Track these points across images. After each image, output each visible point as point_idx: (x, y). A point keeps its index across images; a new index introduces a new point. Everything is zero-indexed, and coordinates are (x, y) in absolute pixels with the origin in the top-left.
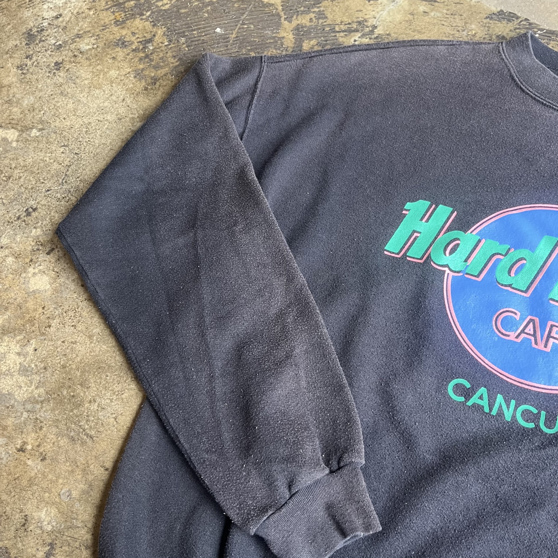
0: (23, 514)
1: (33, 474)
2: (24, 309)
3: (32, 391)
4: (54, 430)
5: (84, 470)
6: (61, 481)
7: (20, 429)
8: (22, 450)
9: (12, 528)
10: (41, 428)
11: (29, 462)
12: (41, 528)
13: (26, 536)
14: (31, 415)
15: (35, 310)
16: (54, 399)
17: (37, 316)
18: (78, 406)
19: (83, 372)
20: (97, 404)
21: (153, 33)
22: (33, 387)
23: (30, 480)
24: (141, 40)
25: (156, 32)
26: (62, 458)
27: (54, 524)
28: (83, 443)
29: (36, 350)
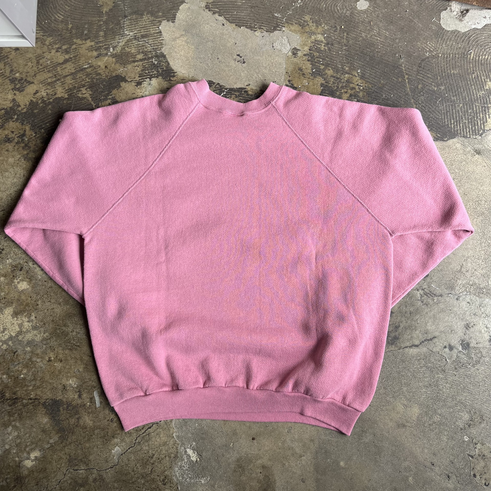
0: (62, 385)
1: (59, 369)
2: (21, 301)
3: (43, 336)
4: (61, 348)
5: (81, 360)
6: (72, 367)
7: (45, 353)
8: (50, 360)
9: (60, 391)
10: (54, 350)
11: (56, 364)
12: (72, 387)
13: (67, 392)
14: (47, 346)
15: (27, 299)
16: (55, 336)
17: (29, 302)
18: (67, 335)
19: (63, 321)
20: (75, 332)
21: (24, 130)
22: (42, 334)
23: (59, 371)
24: (18, 135)
25: (25, 129)
26: (69, 358)
27: (77, 384)
28: (76, 349)
29: (36, 317)
